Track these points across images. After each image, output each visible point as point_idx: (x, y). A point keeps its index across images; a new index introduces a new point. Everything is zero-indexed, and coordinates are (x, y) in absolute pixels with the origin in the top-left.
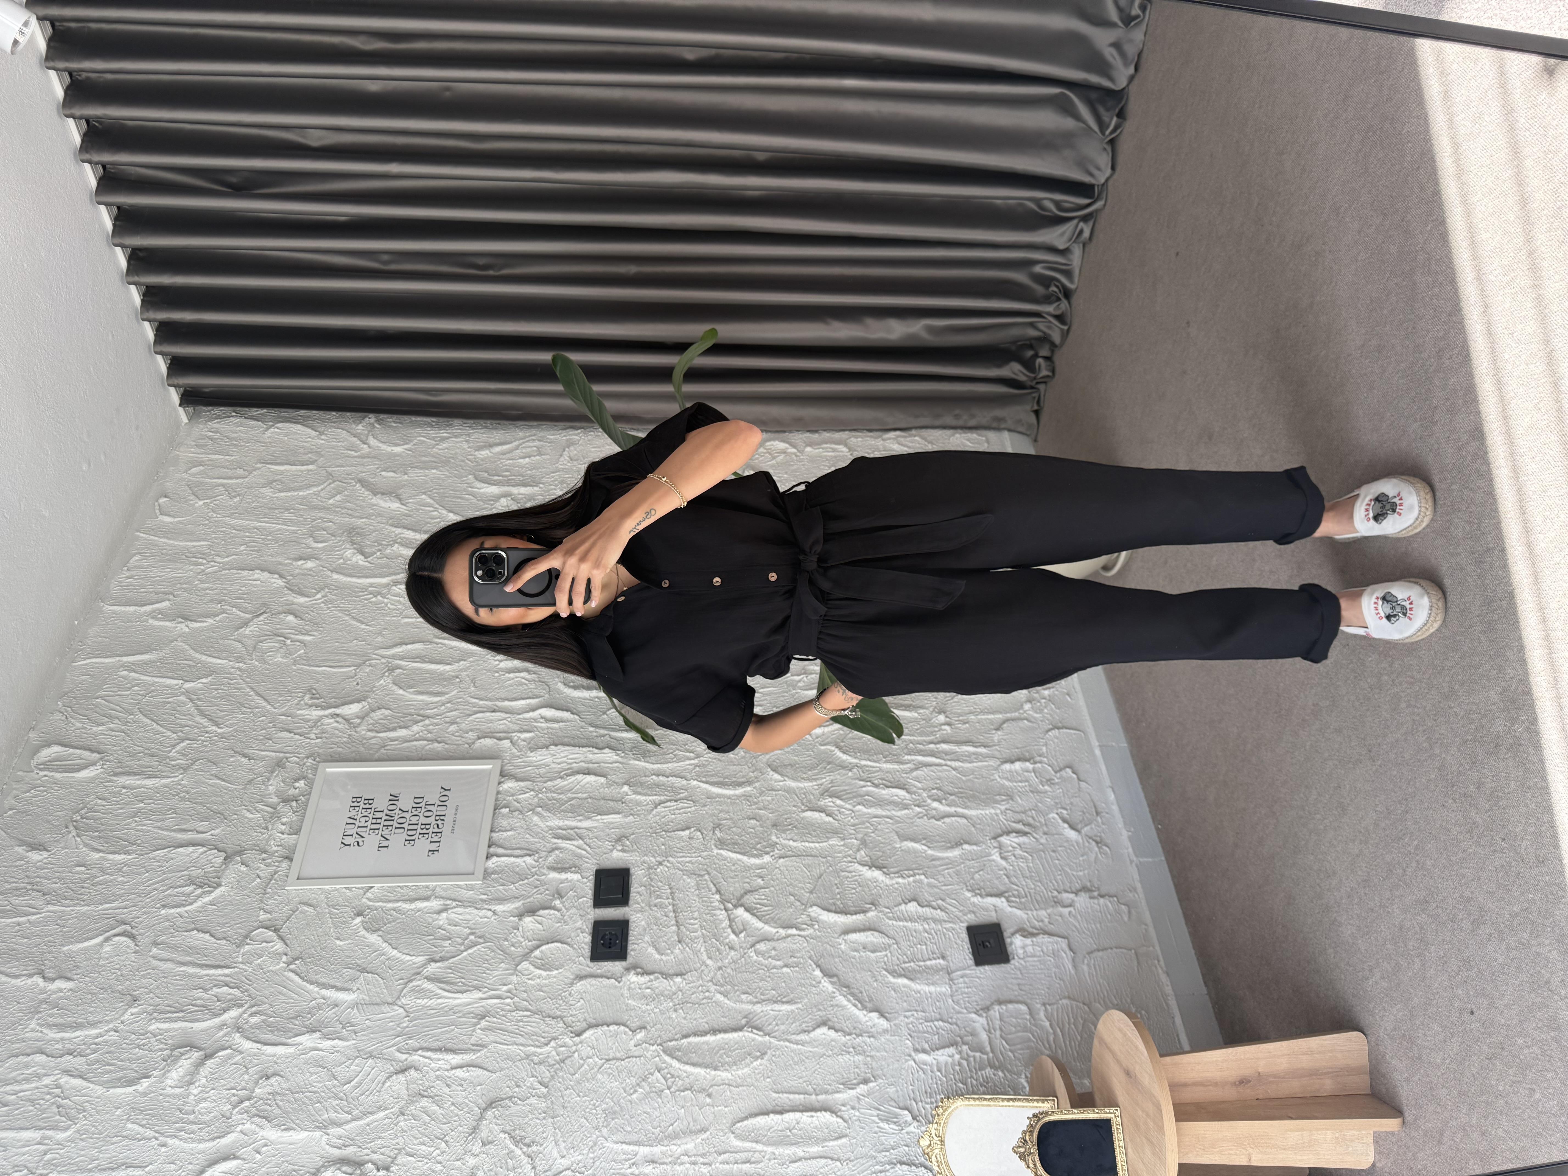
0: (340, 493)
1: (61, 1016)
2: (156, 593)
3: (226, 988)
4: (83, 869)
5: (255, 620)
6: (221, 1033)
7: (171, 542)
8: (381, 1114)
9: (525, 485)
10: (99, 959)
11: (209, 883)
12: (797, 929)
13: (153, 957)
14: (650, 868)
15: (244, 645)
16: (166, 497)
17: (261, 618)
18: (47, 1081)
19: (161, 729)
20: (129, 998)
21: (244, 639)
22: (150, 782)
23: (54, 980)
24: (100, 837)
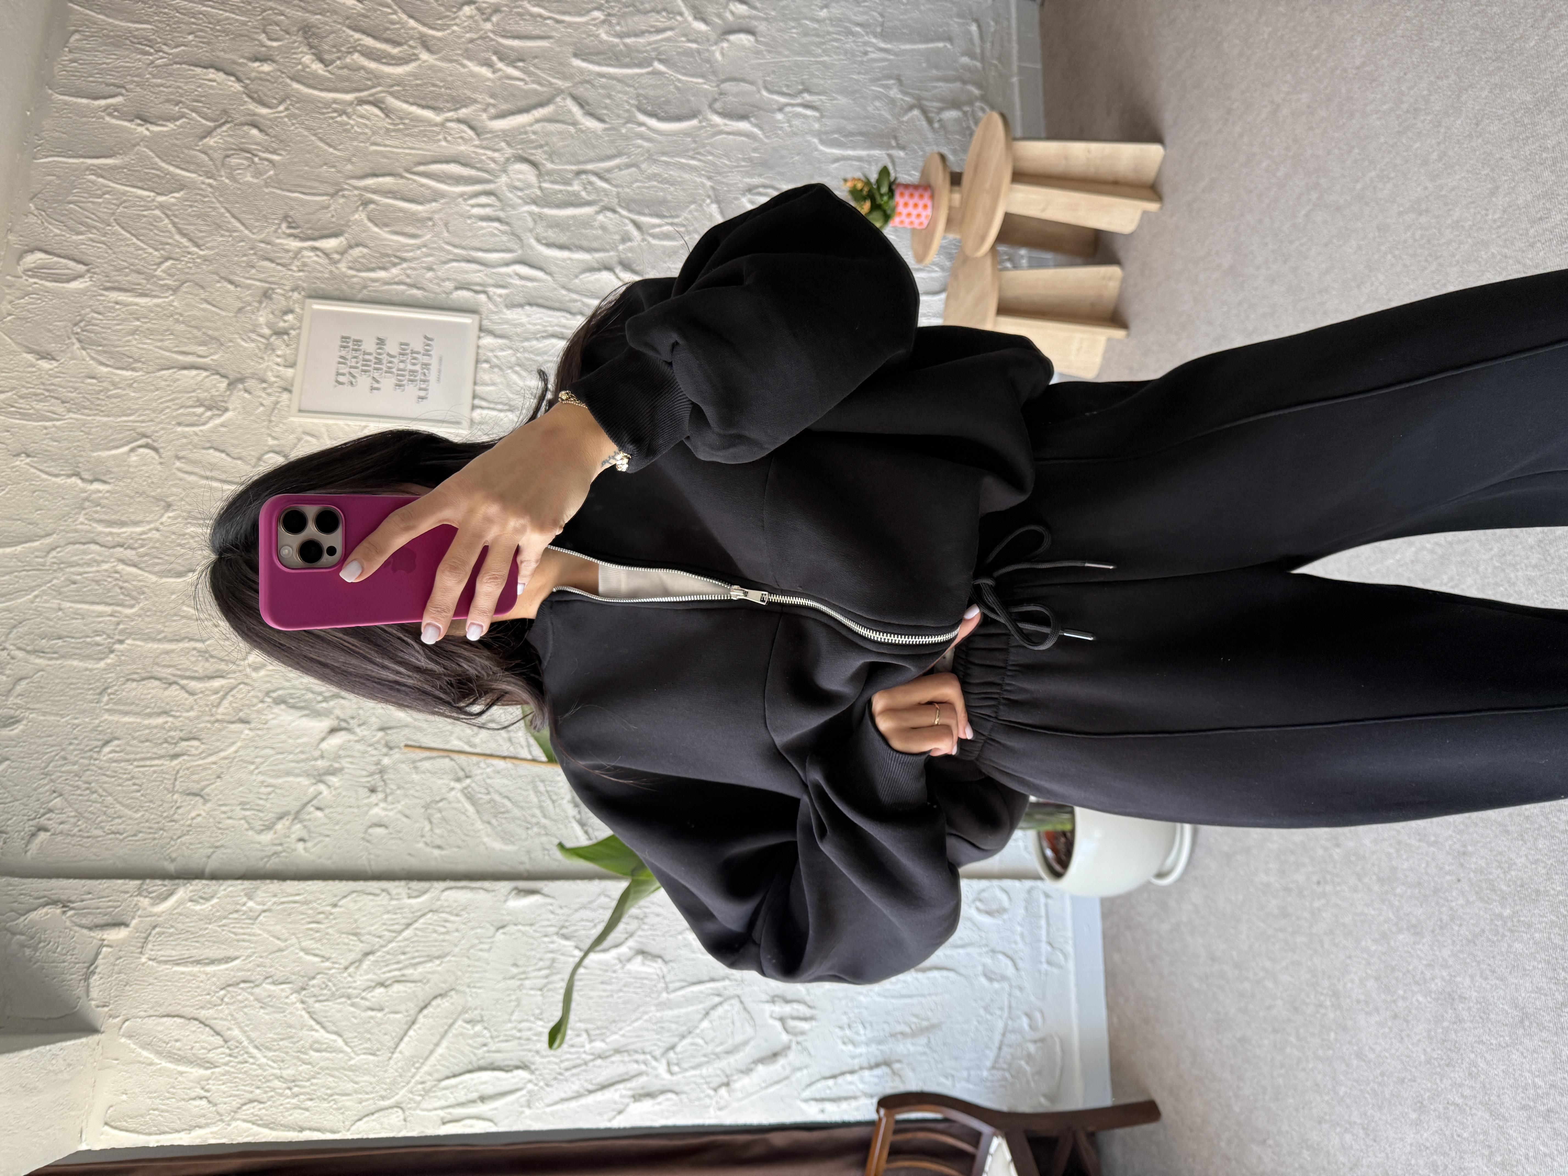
1: (105, 513)
2: (108, 85)
4: (94, 381)
5: (219, 131)
7: (110, 20)
10: (129, 466)
11: (216, 406)
13: (179, 469)
15: (211, 159)
17: (224, 128)
18: (106, 566)
19: (142, 245)
20: (163, 504)
21: (210, 152)
22: (142, 301)
23: (92, 482)
24: (105, 352)
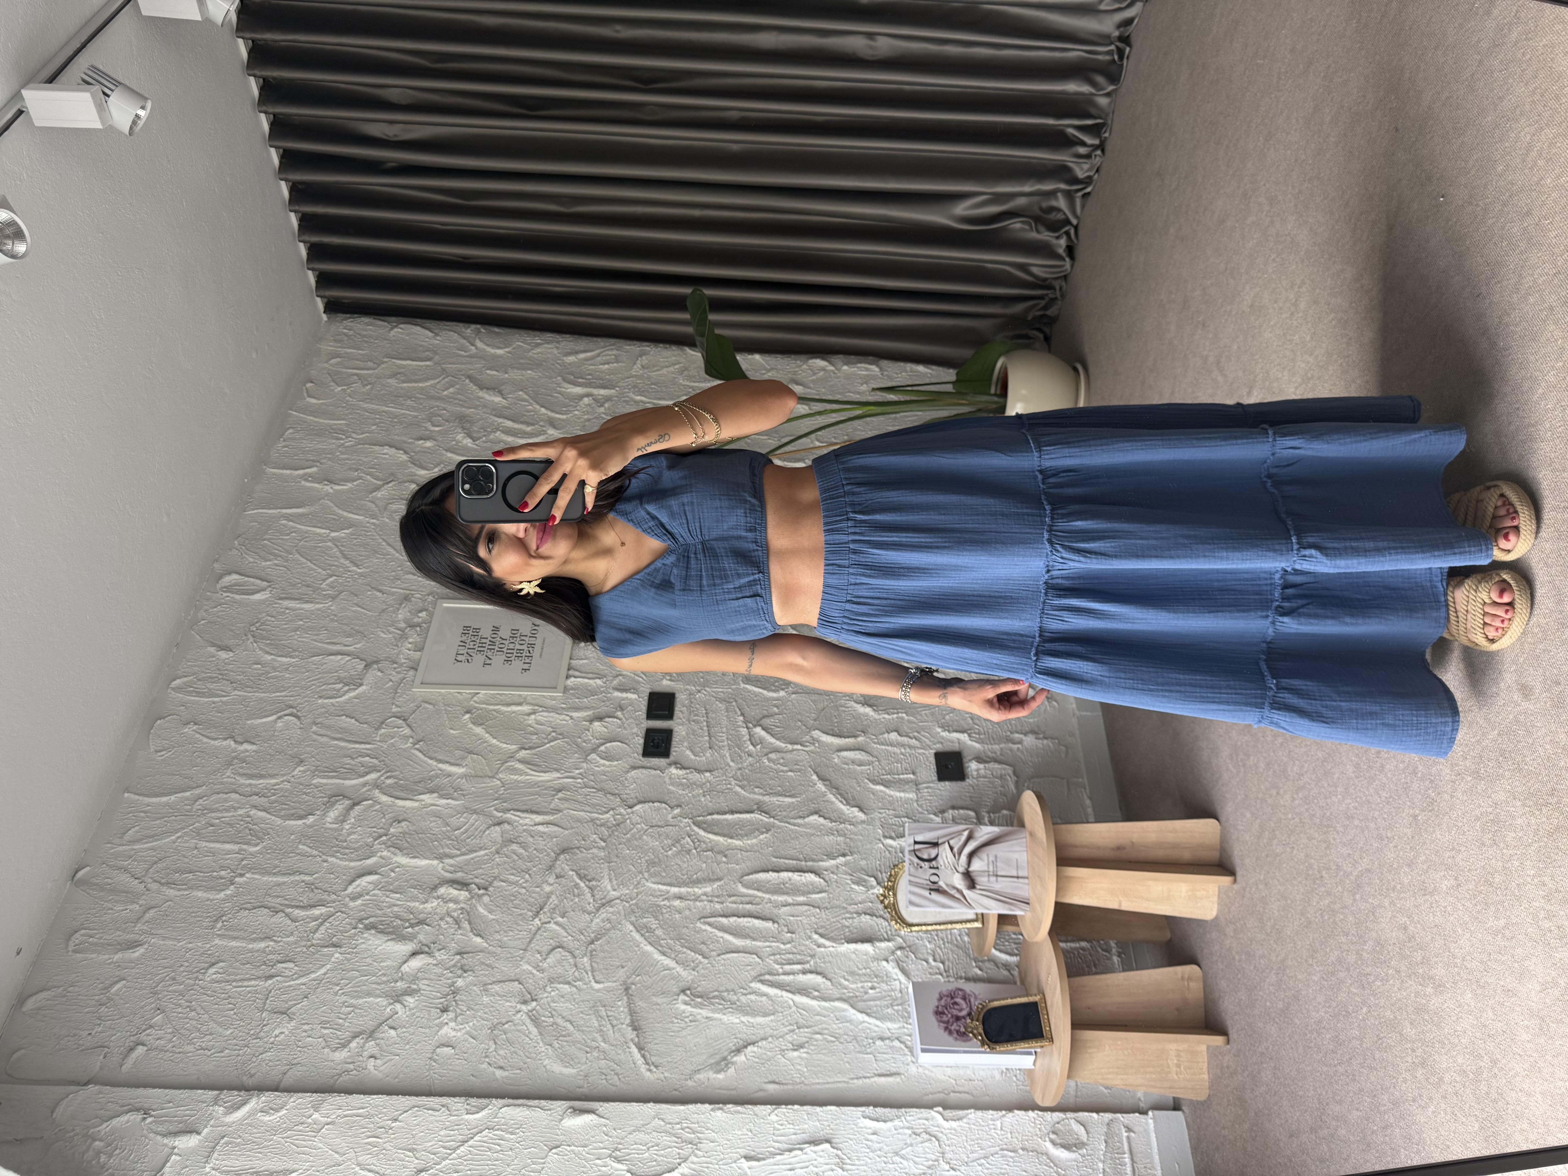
0: (452, 386)
1: (248, 768)
2: (307, 461)
3: (367, 758)
4: (259, 666)
5: (386, 487)
6: (365, 789)
7: (317, 420)
8: (482, 853)
9: (604, 387)
10: (275, 731)
11: (353, 683)
12: (801, 745)
13: (315, 733)
14: (690, 694)
15: (377, 506)
16: (312, 382)
17: (390, 485)
18: (241, 812)
19: (314, 567)
20: (297, 760)
21: (377, 501)
22: (307, 606)
23: (242, 743)
24: (271, 644)
